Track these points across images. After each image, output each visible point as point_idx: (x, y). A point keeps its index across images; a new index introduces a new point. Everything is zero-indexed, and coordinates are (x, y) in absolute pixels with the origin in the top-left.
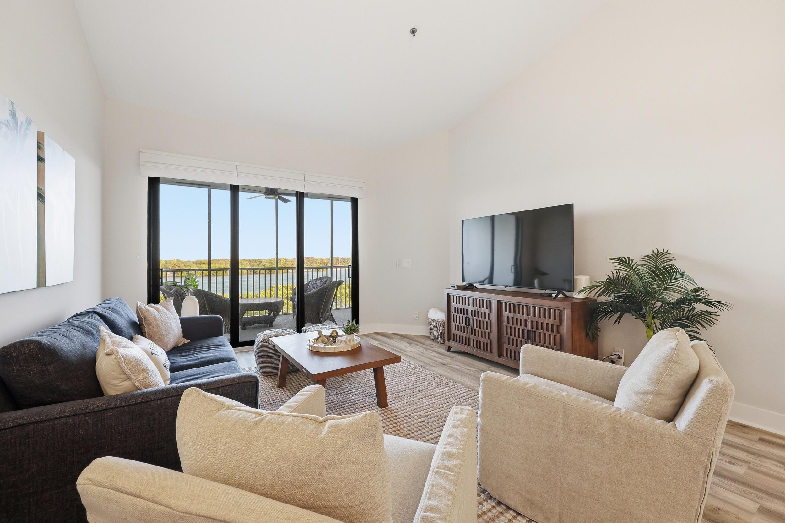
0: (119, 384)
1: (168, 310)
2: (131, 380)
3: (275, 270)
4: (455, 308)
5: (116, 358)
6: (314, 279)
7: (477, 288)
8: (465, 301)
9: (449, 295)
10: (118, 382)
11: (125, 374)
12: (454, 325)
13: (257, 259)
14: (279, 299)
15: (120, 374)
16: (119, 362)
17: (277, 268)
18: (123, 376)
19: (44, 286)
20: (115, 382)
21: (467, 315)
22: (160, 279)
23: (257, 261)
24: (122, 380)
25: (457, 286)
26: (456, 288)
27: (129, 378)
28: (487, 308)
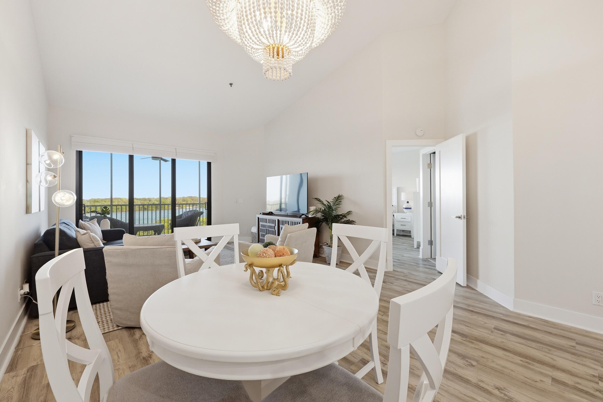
0: (90, 245)
1: (95, 225)
2: (94, 243)
3: (159, 206)
4: (261, 224)
5: (89, 235)
6: (187, 211)
7: (274, 214)
8: (265, 220)
9: (258, 218)
10: (89, 244)
11: (92, 241)
12: (261, 234)
13: (147, 198)
14: (162, 223)
15: (90, 241)
16: (90, 236)
17: (160, 204)
18: (91, 242)
19: (40, 211)
20: (88, 244)
21: (266, 228)
22: (83, 211)
23: (147, 200)
24: (90, 243)
25: (263, 213)
26: (262, 214)
27: (93, 242)
28: (274, 224)
